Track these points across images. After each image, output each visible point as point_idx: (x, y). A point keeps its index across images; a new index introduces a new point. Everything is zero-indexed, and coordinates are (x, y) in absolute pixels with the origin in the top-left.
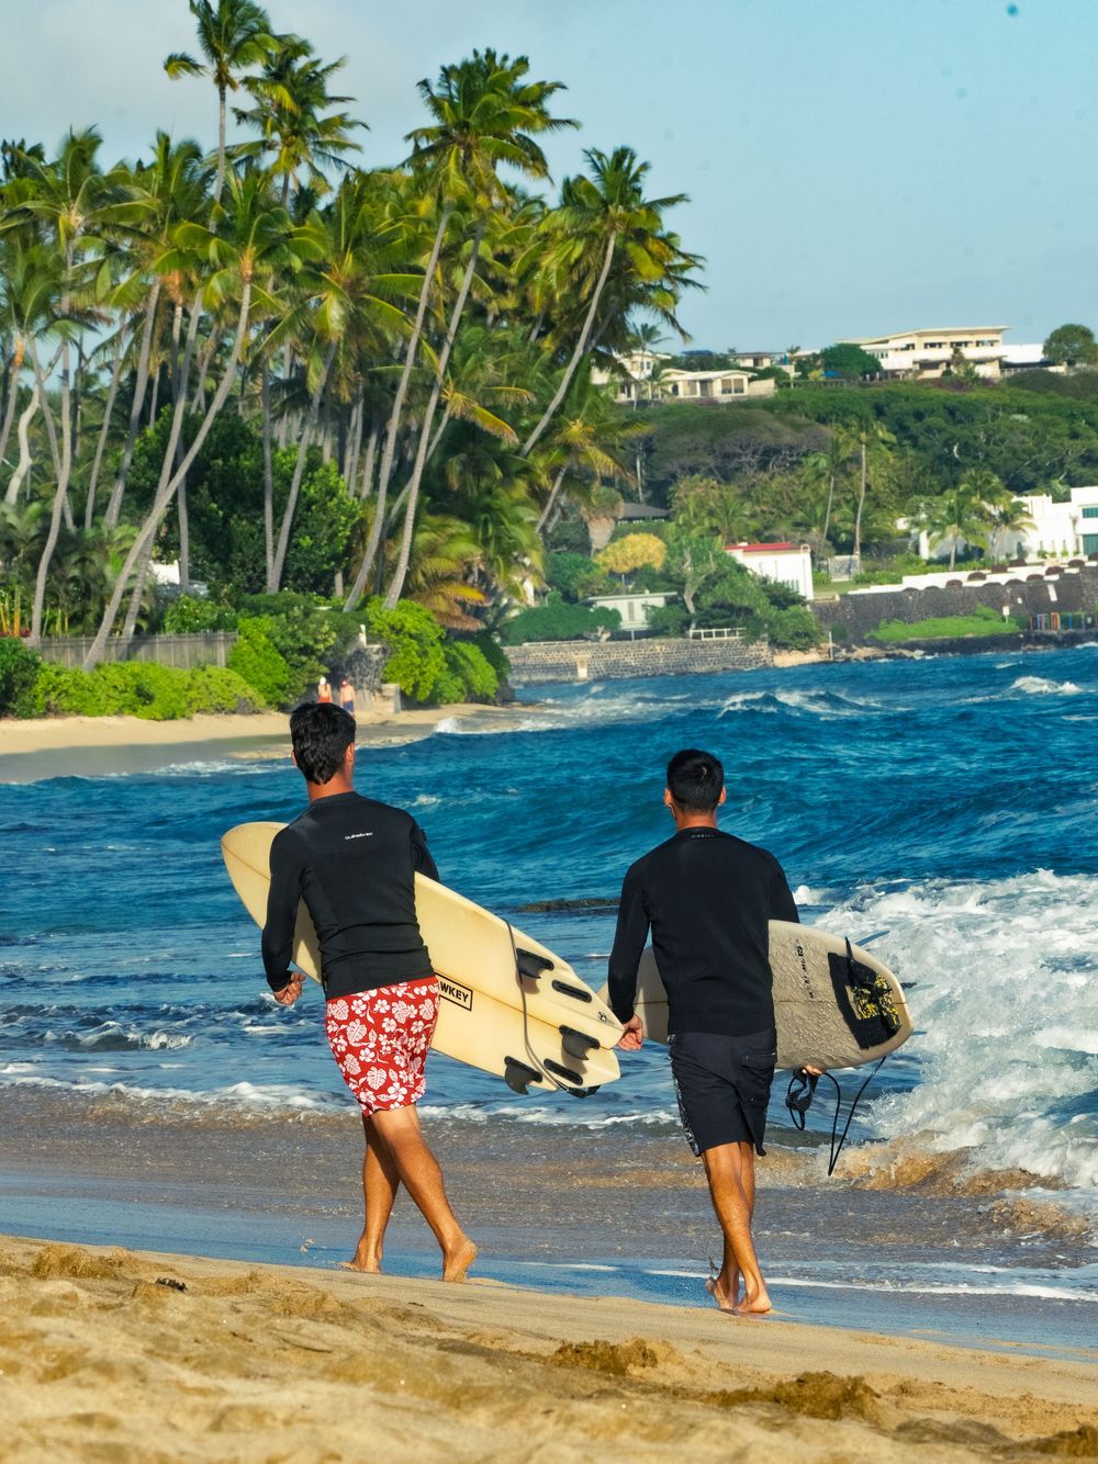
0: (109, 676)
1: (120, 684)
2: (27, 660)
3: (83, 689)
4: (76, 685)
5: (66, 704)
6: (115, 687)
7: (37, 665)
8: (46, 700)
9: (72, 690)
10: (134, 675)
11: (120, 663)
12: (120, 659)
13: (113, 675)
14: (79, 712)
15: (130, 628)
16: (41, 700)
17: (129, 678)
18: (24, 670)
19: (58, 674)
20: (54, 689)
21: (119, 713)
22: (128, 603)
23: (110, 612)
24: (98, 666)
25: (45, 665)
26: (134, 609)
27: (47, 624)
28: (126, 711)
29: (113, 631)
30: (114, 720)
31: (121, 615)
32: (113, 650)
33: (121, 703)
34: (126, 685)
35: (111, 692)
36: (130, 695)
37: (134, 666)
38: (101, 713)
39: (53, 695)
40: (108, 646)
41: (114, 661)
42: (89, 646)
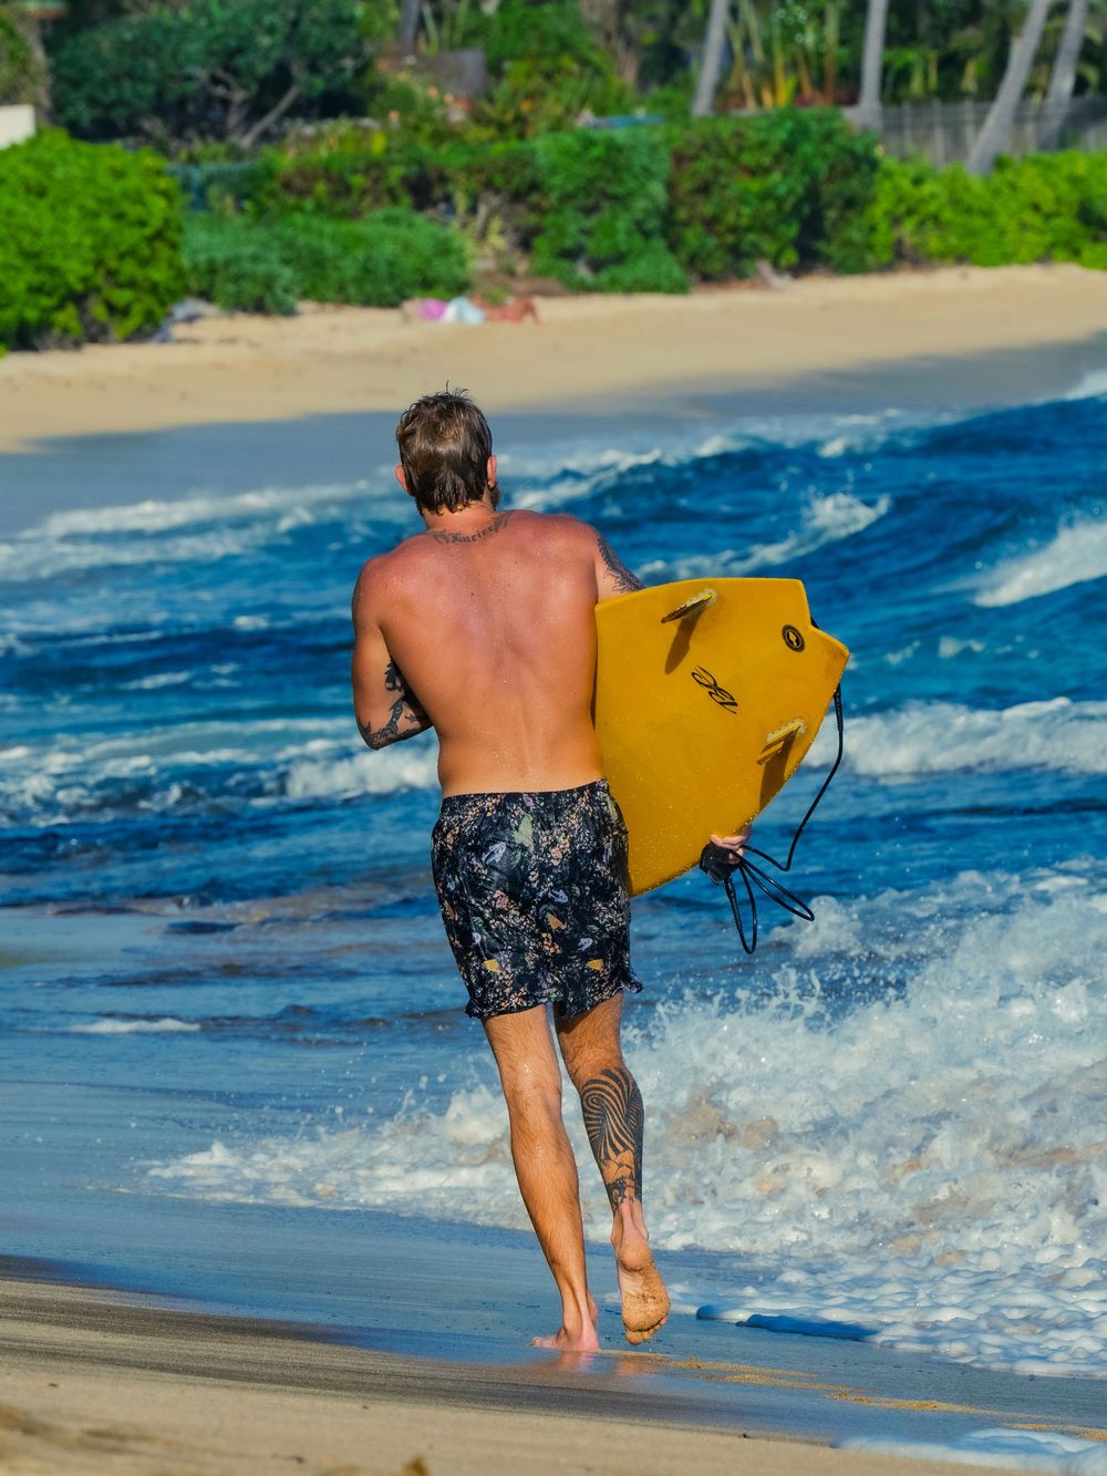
0: (1023, 183)
1: (1047, 199)
2: (852, 154)
3: (968, 211)
4: (955, 202)
5: (934, 242)
6: (1036, 208)
7: (874, 165)
8: (895, 235)
9: (947, 215)
10: (1075, 181)
11: (1046, 157)
12: (1044, 146)
13: (1031, 181)
14: (962, 259)
15: (1064, 83)
16: (883, 237)
17: (1064, 187)
18: (847, 174)
19: (918, 181)
20: (910, 212)
21: (1045, 258)
22: (1059, 32)
23: (1022, 51)
24: (1000, 164)
25: (889, 162)
26: (1071, 43)
27: (894, 82)
28: (1059, 253)
29: (1029, 90)
30: (1032, 275)
31: (1045, 58)
32: (1030, 129)
33: (1048, 239)
34: (1058, 200)
35: (1031, 218)
36: (1066, 223)
37: (1078, 162)
38: (1007, 259)
39: (908, 227)
40: (1019, 119)
41: (1032, 152)
42: (979, 122)
